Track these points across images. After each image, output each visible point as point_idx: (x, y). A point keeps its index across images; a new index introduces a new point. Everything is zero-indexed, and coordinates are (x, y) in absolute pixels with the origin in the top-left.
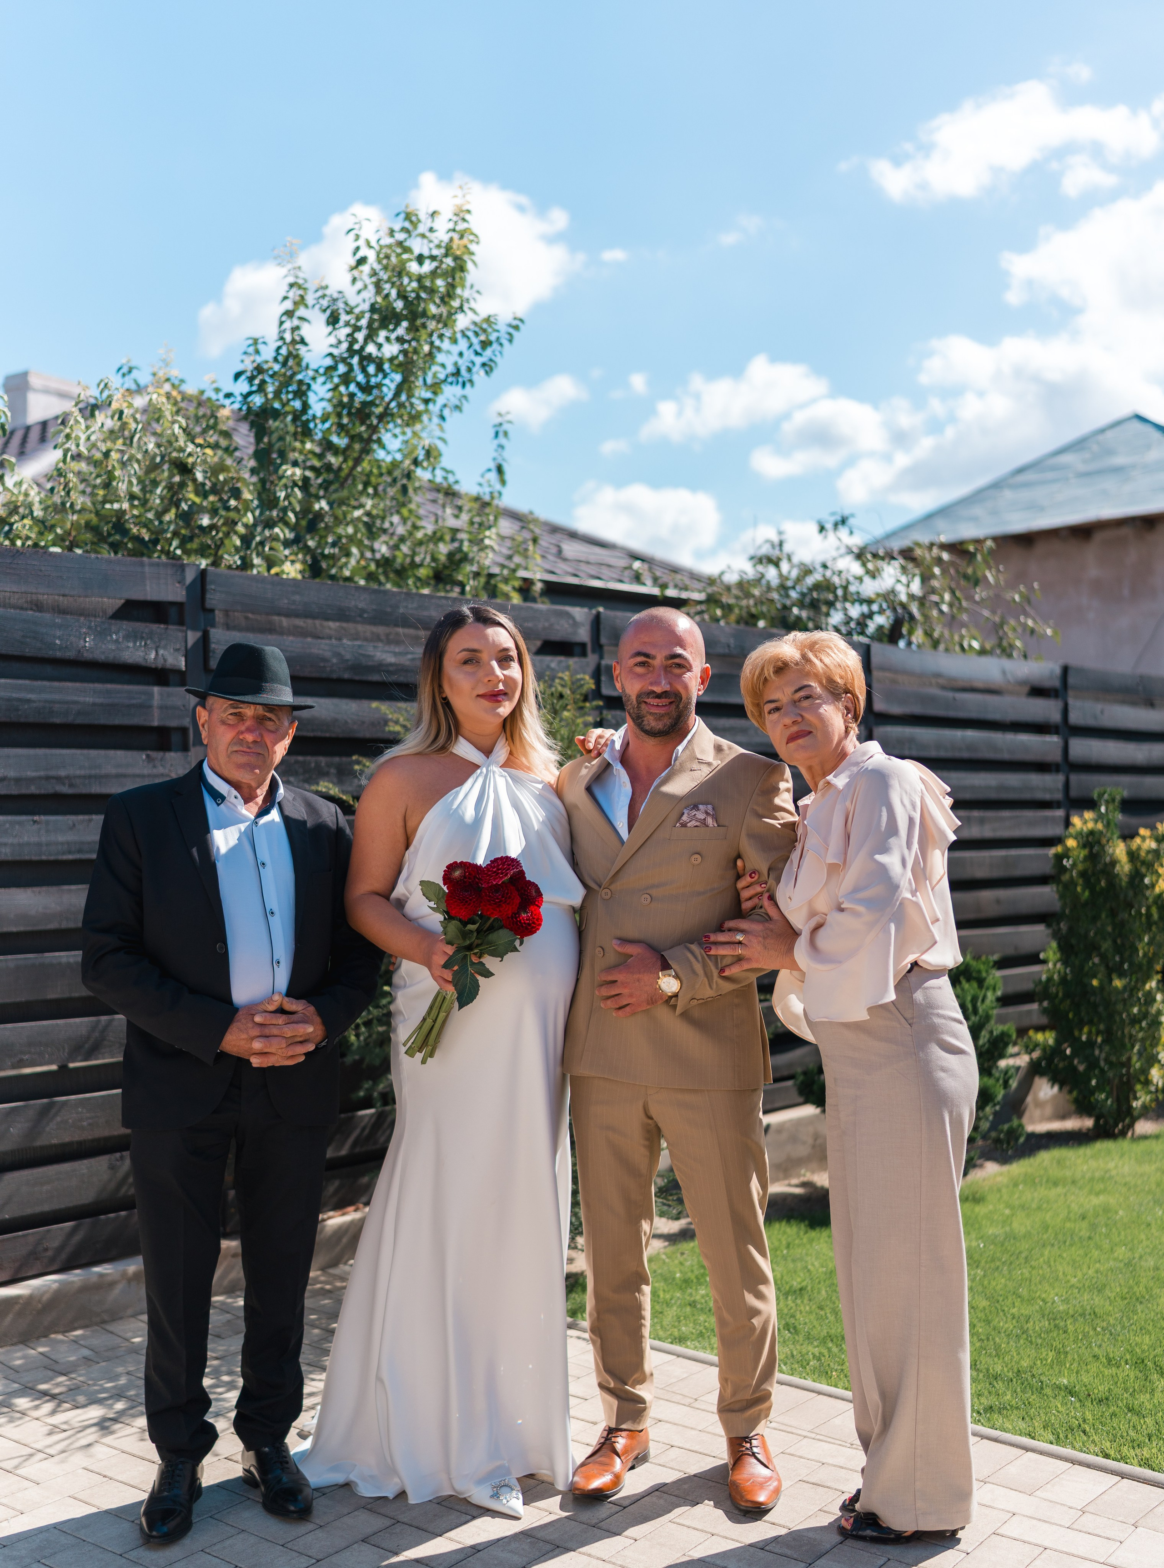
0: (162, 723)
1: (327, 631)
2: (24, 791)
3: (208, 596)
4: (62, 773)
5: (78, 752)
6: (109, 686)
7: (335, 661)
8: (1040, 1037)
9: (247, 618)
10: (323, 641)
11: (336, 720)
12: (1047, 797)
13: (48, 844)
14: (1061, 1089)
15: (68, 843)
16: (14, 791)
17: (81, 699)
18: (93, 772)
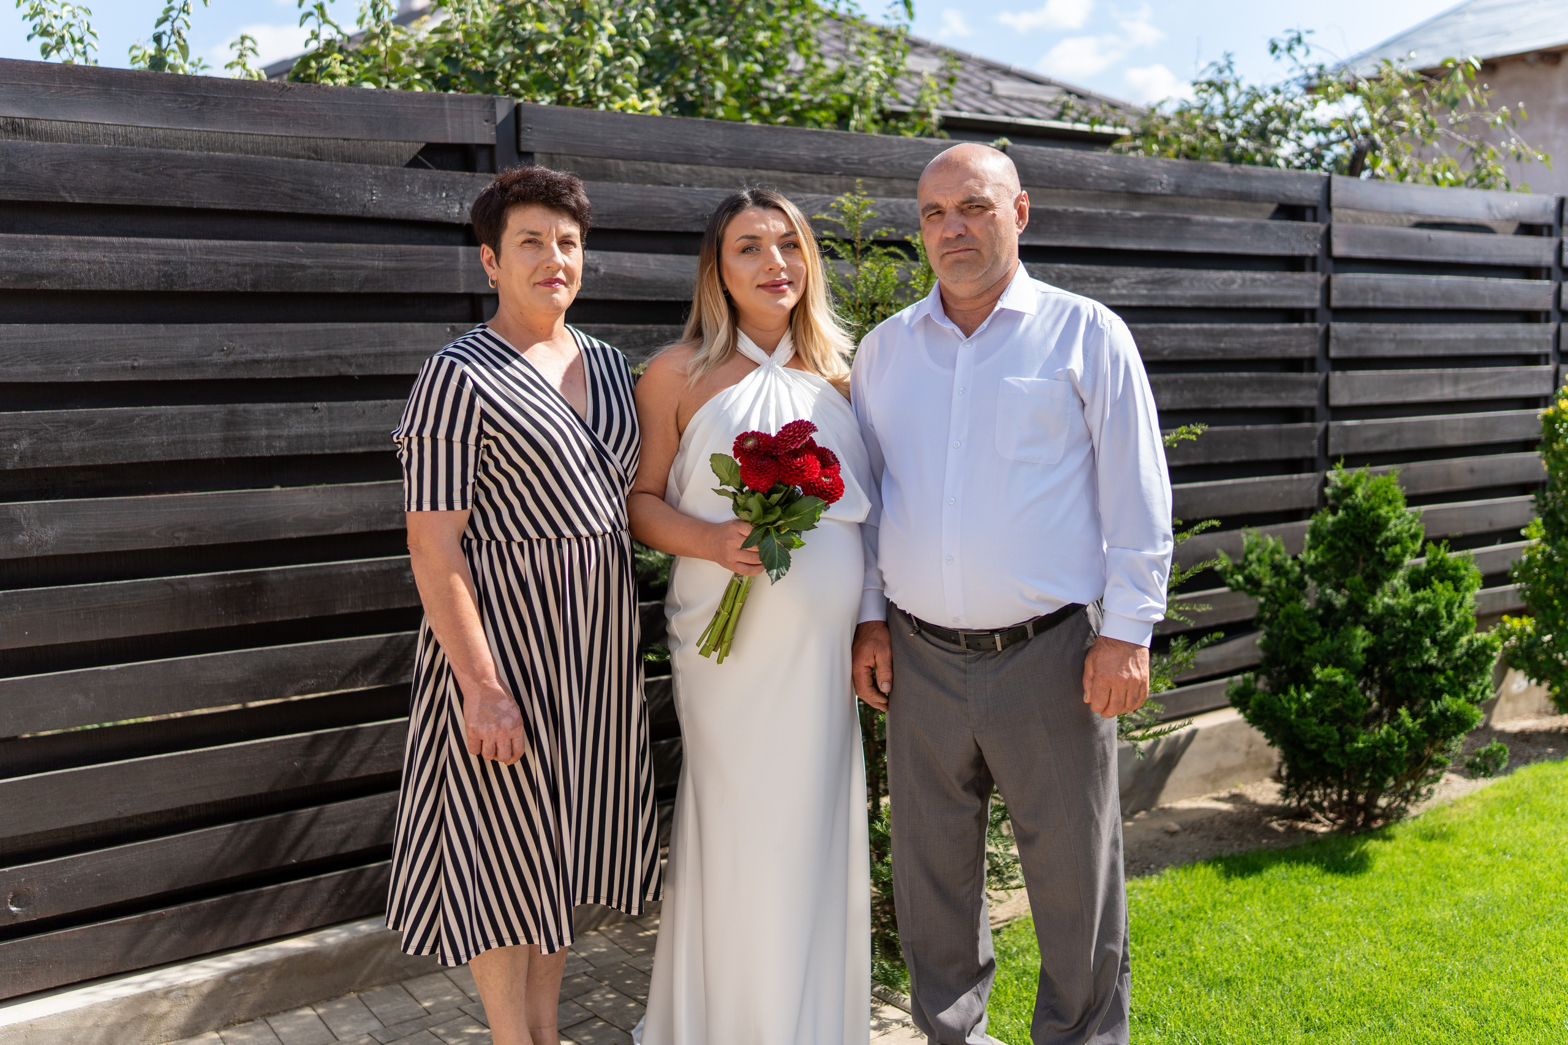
0: (469, 290)
1: (675, 175)
2: (302, 374)
3: (523, 136)
4: (347, 351)
5: (367, 325)
6: (403, 247)
7: (681, 210)
8: (1515, 623)
9: (576, 162)
10: (667, 188)
11: (684, 281)
12: (1535, 350)
13: (332, 435)
14: (1539, 684)
15: (356, 433)
16: (289, 375)
17: (369, 263)
18: (386, 349)
